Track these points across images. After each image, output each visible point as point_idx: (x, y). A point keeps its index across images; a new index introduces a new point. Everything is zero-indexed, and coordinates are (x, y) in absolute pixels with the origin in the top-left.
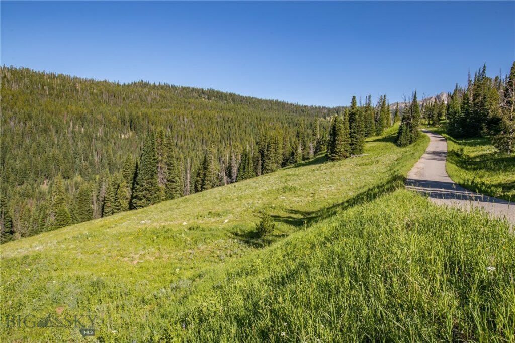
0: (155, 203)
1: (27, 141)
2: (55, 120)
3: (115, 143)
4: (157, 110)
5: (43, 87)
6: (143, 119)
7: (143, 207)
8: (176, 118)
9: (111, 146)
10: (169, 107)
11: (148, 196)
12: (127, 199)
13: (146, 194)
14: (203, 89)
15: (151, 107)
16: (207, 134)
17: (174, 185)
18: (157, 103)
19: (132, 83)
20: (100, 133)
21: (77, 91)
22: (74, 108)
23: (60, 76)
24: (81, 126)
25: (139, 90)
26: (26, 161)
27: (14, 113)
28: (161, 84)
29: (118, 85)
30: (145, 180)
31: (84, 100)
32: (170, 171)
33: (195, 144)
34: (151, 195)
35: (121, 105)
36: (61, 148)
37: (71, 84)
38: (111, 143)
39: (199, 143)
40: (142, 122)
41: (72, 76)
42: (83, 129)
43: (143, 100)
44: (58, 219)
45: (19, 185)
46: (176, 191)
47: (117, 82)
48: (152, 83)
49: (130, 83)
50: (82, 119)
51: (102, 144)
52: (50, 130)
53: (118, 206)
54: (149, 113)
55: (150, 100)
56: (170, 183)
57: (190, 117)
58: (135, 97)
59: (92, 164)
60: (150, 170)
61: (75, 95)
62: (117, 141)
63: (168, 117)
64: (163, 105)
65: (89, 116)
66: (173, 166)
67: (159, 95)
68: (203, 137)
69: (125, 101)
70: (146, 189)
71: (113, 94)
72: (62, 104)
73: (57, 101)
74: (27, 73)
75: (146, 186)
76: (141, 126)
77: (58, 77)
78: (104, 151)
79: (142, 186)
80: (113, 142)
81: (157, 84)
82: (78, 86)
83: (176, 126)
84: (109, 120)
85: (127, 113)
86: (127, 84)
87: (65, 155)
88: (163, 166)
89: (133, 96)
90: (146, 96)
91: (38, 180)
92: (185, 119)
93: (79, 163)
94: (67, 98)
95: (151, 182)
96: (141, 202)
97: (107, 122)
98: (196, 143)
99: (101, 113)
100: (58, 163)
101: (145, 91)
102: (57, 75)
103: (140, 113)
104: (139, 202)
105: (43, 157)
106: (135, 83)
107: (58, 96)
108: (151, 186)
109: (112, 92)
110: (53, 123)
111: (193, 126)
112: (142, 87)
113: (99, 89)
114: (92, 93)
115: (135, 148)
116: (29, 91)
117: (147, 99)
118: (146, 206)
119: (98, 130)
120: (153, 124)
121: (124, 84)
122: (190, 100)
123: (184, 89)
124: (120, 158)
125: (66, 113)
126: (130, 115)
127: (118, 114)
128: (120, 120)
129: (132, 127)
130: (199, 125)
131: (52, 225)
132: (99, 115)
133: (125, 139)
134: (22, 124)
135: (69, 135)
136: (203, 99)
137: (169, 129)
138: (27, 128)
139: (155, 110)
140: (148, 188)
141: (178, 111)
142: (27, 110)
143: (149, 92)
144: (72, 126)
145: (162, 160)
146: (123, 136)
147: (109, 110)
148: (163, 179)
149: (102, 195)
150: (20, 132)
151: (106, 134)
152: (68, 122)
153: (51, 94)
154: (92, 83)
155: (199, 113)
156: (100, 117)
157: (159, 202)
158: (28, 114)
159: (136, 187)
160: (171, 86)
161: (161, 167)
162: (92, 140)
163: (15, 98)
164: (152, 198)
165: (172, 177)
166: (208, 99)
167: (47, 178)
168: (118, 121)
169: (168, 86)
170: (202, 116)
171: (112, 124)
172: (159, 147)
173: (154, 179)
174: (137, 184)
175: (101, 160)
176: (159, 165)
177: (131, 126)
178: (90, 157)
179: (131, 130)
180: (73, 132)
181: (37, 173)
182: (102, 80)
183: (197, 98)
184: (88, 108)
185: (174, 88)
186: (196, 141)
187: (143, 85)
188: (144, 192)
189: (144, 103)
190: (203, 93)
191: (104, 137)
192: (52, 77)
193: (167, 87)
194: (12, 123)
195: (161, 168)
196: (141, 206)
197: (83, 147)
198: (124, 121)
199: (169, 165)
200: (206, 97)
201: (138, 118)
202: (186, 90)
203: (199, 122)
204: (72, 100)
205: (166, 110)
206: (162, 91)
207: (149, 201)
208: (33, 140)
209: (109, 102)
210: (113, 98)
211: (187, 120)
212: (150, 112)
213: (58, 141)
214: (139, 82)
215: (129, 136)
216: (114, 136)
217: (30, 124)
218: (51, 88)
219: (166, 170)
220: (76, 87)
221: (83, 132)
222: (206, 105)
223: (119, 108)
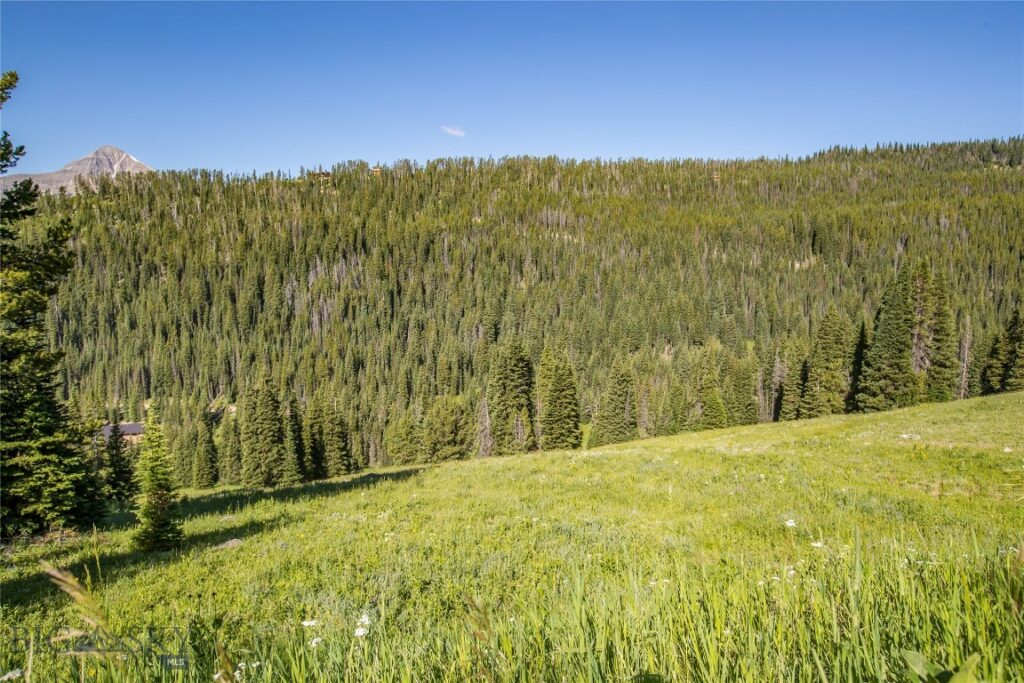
0: (905, 405)
1: (642, 279)
2: (681, 242)
3: (781, 280)
4: (872, 206)
5: (662, 186)
6: (840, 228)
7: (878, 410)
8: (918, 219)
9: (775, 286)
10: (900, 196)
11: (891, 389)
12: (842, 392)
13: (887, 386)
14: (995, 141)
15: (858, 201)
16: (1005, 252)
17: (947, 373)
18: (872, 190)
19: (815, 154)
20: (755, 261)
21: (715, 188)
22: (710, 218)
23: (687, 162)
24: (722, 250)
25: (830, 168)
26: (642, 312)
27: (626, 236)
28: (881, 146)
29: (787, 163)
30: (886, 358)
31: (727, 202)
32: (938, 345)
33: (968, 278)
34: (896, 389)
35: (793, 203)
36: (690, 291)
37: (705, 175)
38: (775, 279)
39: (980, 276)
40: (837, 235)
41: (705, 160)
42: (724, 256)
43: (838, 186)
44: (707, 413)
45: (631, 351)
46: (949, 386)
47: (784, 158)
48: (859, 148)
49: (811, 156)
50: (723, 237)
51: (758, 282)
52: (674, 260)
53: (809, 403)
54: (853, 214)
55: (854, 185)
56: (938, 369)
57: (955, 215)
58: (822, 184)
59: (740, 320)
60: (897, 341)
61: (710, 194)
62: (785, 276)
63: (899, 220)
64: (884, 195)
65: (735, 231)
66: (948, 335)
67: (876, 171)
68: (993, 261)
69: (803, 194)
70: (885, 377)
71: (777, 183)
72: (691, 214)
73: (682, 207)
74: (640, 167)
75: (887, 370)
76: (837, 244)
77: (683, 166)
78: (761, 296)
79: (879, 370)
80: (778, 279)
81: (871, 148)
82: (716, 177)
83: (918, 239)
84: (770, 236)
85: (805, 218)
86: (804, 158)
87: (697, 302)
88: (925, 333)
89: (817, 182)
90: (846, 179)
91: (657, 345)
92: (943, 220)
93: (718, 318)
94: (698, 200)
95: (897, 364)
96: (875, 400)
97: (768, 239)
98: (973, 277)
99: (757, 222)
100: (685, 317)
101: (843, 167)
102: (681, 163)
103: (834, 216)
104: (871, 399)
105: (663, 306)
106: (822, 154)
107: (684, 200)
108: (897, 371)
109: (777, 179)
110: (679, 247)
111: (964, 234)
112: (836, 160)
113: (751, 176)
114: (740, 187)
115: (821, 288)
116: (643, 196)
117: (848, 184)
118: (884, 409)
119: (750, 256)
120: (861, 237)
121: (800, 159)
122: (955, 174)
123: (937, 149)
124: (792, 309)
125: (697, 228)
126: (814, 221)
127: (788, 221)
128: (792, 234)
129: (817, 248)
130: (981, 232)
131: (697, 422)
132: (753, 228)
133: (801, 270)
134: (635, 251)
135: (702, 267)
136: (996, 167)
137: (900, 248)
138: (641, 259)
139: (866, 207)
140: (892, 376)
141: (924, 203)
142: (640, 228)
143: (853, 169)
144: (706, 250)
145: (922, 322)
146: (797, 265)
147: (770, 217)
148: (922, 358)
149: (776, 379)
150: (633, 266)
151: (765, 264)
152: (700, 245)
153: (673, 197)
154: (740, 166)
155: (983, 203)
156: (754, 230)
157: (913, 404)
158: (643, 236)
159: (865, 371)
160: (905, 148)
161: (919, 335)
162: (739, 275)
163: (625, 210)
164: (899, 395)
165: (944, 355)
166: (1011, 163)
167: (669, 341)
168: (788, 235)
169: (898, 149)
170: (991, 210)
171: (777, 243)
172: (917, 297)
173: (904, 358)
174: (868, 365)
175: (757, 312)
176: (916, 331)
177: (813, 245)
178: (737, 309)
179: (814, 253)
180: (709, 261)
181: (655, 333)
182: (756, 157)
183: (977, 166)
184: (732, 214)
185: (915, 151)
186: (971, 270)
187: (839, 155)
188: (882, 382)
189: (841, 195)
190: (996, 152)
191: (762, 269)
192: (675, 166)
193: (896, 150)
194: (623, 251)
195: (920, 337)
196: (873, 408)
197: (726, 290)
198: (799, 236)
199: (936, 332)
200: (1005, 160)
201: (830, 226)
202: (946, 150)
203: (981, 226)
204: (706, 203)
205: (894, 204)
206: (883, 161)
207: (892, 399)
208: (650, 279)
209: (769, 198)
210: (778, 190)
211: (948, 222)
212: (855, 212)
213: (685, 278)
214: (830, 151)
215: (810, 265)
216: (781, 266)
217: (646, 251)
218: (675, 187)
219: (929, 342)
220: (711, 179)
221: (724, 261)
222: (1005, 181)
223: (791, 211)
